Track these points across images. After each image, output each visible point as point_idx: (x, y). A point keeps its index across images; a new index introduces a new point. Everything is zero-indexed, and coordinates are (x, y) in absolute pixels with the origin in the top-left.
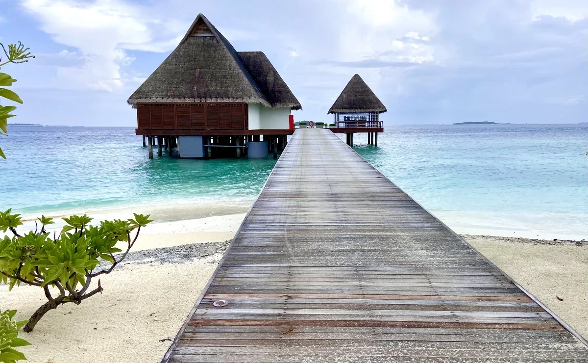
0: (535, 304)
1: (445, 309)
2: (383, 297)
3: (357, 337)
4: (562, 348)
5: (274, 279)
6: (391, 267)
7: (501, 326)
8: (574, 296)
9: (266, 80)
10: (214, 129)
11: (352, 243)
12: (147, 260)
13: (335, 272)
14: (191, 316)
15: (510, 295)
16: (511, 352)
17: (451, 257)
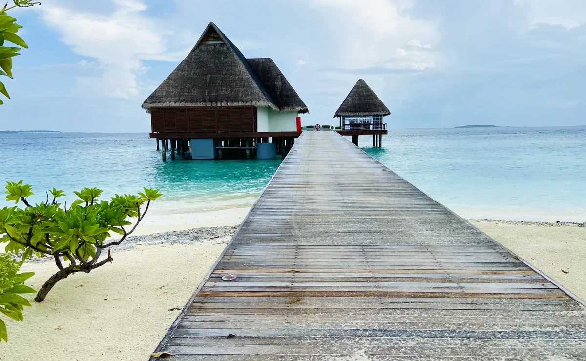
0: (540, 276)
1: (450, 281)
2: (389, 271)
3: (364, 306)
4: (568, 314)
5: (282, 257)
6: (397, 245)
7: (507, 296)
8: (578, 269)
9: (274, 85)
10: (225, 132)
11: (358, 225)
12: (158, 241)
13: (341, 250)
14: (200, 288)
15: (514, 269)
16: (517, 318)
17: (456, 237)
